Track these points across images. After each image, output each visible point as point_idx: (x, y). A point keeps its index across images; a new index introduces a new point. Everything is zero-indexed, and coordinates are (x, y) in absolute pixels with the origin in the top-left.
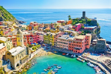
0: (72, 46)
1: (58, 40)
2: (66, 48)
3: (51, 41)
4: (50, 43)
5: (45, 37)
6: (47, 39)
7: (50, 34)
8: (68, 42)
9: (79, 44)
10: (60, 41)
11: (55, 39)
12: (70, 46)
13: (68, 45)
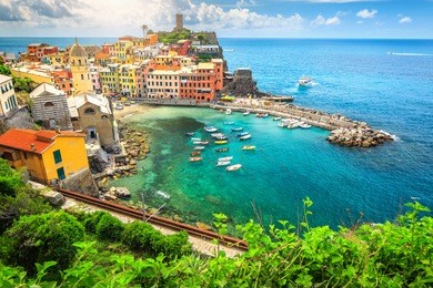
0: (188, 88)
1: (148, 80)
2: (174, 94)
3: (126, 84)
4: (125, 90)
5: (105, 76)
6: (112, 82)
7: (121, 68)
8: (178, 81)
9: (206, 81)
10: (155, 80)
11: (140, 77)
12: (184, 88)
13: (178, 88)
